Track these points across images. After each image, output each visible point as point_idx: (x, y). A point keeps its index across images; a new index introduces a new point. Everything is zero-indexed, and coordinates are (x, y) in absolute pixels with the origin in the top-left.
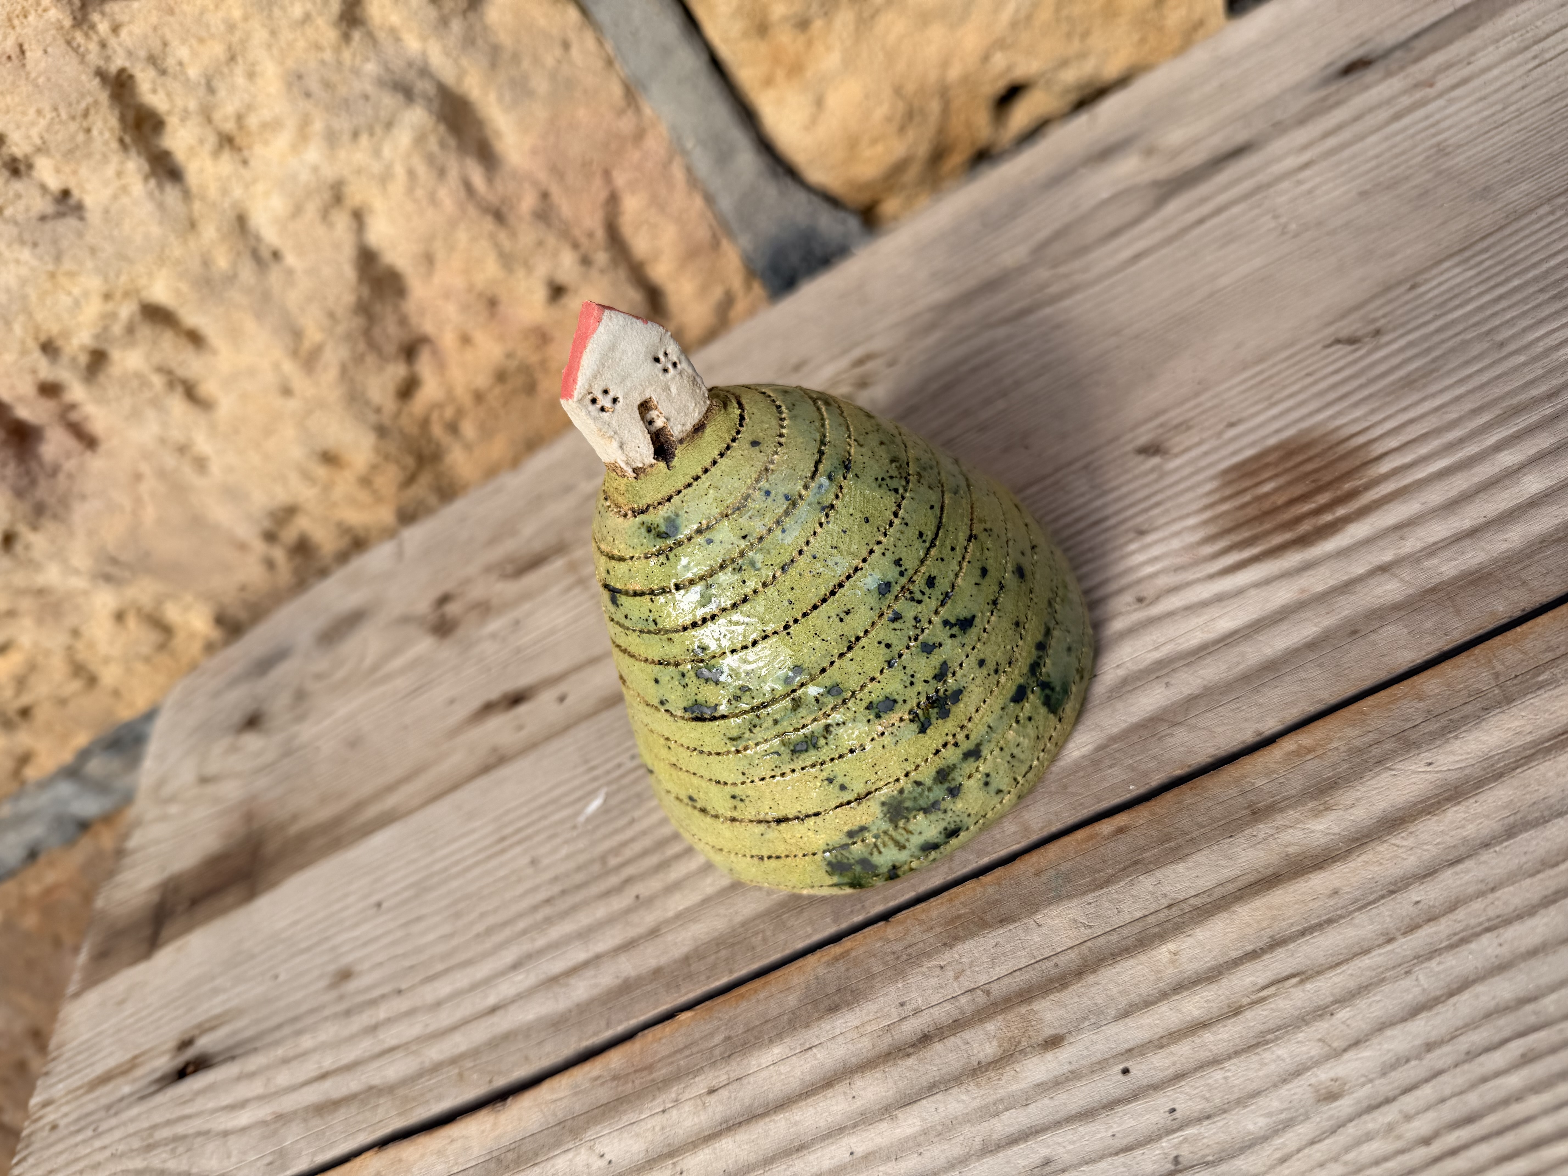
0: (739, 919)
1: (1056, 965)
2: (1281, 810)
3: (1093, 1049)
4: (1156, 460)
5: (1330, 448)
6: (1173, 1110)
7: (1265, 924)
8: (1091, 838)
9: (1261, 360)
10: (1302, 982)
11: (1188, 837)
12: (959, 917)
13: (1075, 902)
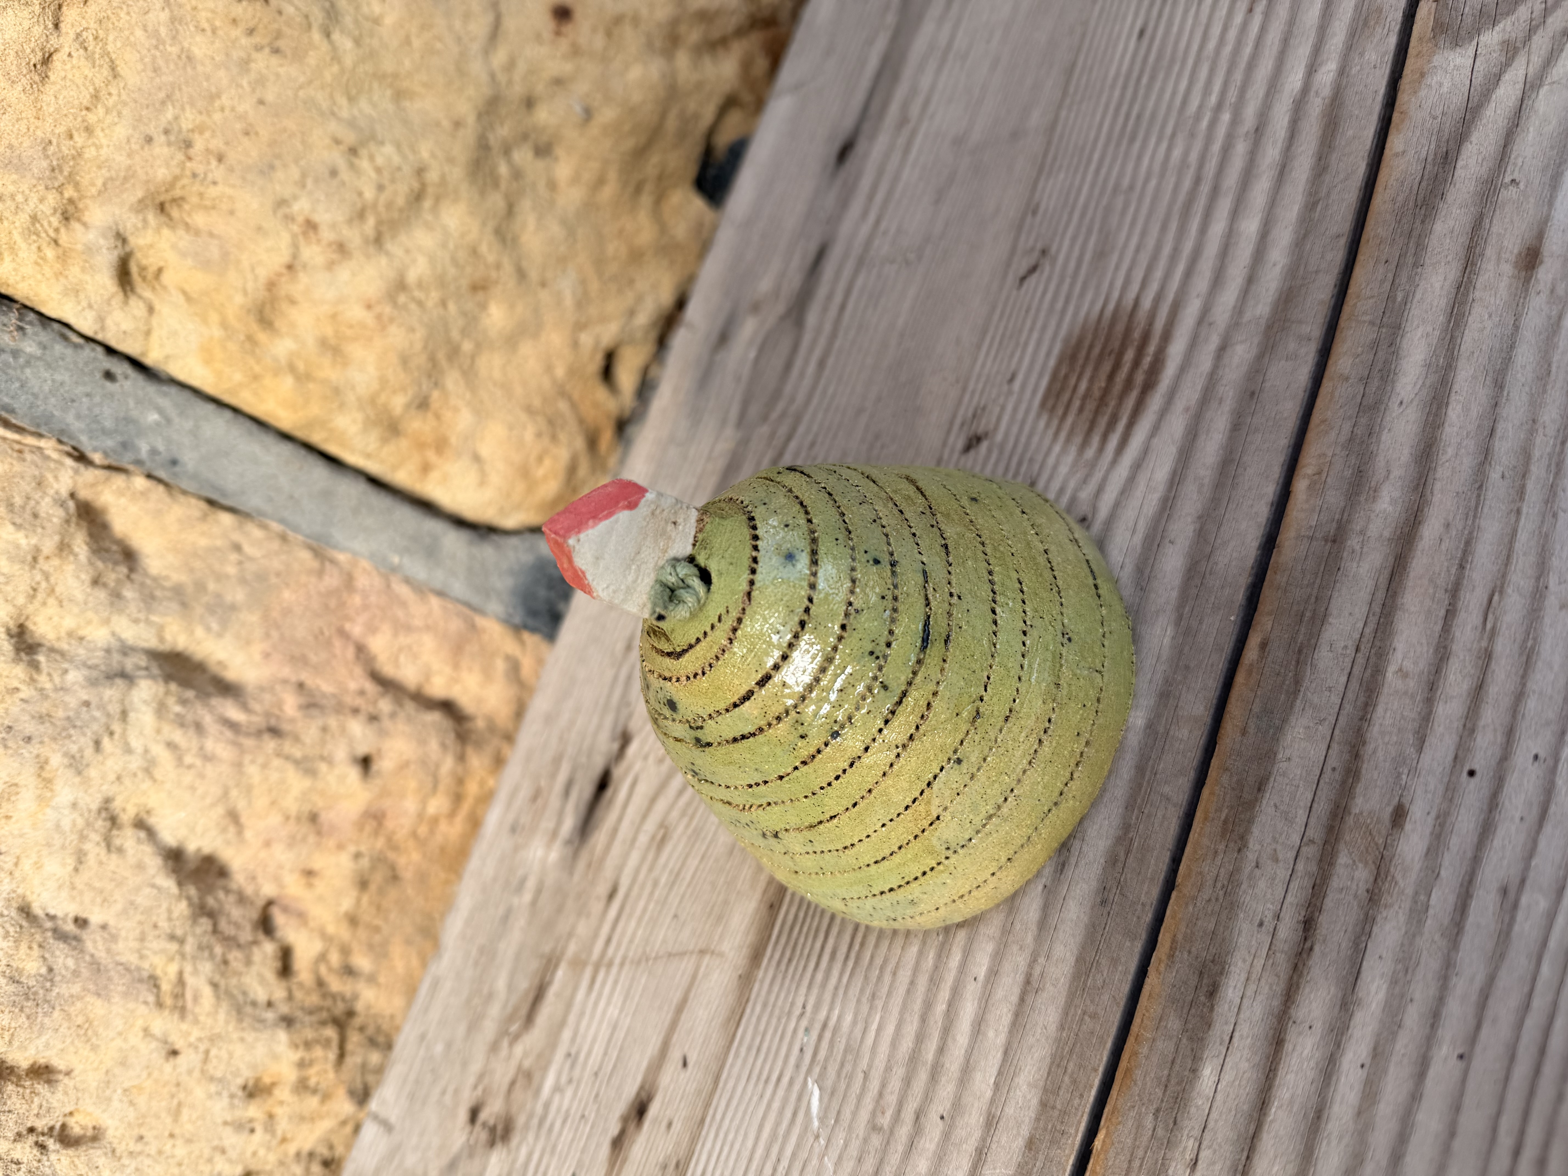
0: (1052, 1028)
1: (1334, 769)
2: (1349, 521)
3: (1431, 787)
4: (984, 446)
5: (1096, 329)
6: (1536, 757)
7: (1431, 591)
8: (1250, 672)
9: (984, 332)
10: (1501, 593)
11: (1313, 599)
12: (1225, 822)
13: (1293, 720)
